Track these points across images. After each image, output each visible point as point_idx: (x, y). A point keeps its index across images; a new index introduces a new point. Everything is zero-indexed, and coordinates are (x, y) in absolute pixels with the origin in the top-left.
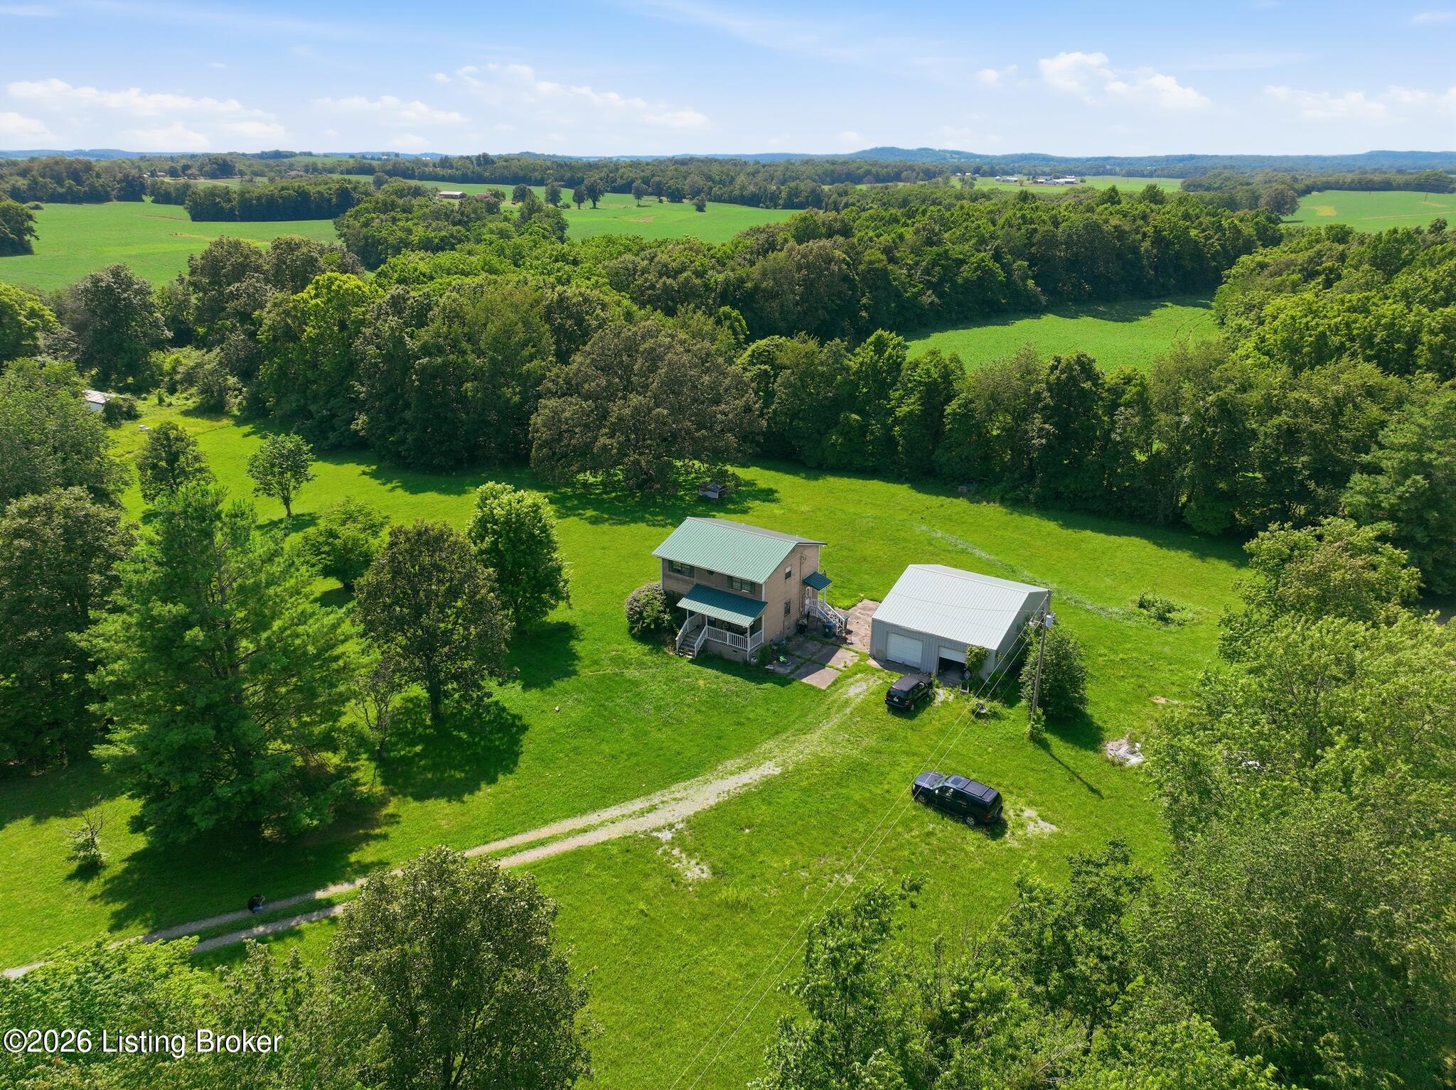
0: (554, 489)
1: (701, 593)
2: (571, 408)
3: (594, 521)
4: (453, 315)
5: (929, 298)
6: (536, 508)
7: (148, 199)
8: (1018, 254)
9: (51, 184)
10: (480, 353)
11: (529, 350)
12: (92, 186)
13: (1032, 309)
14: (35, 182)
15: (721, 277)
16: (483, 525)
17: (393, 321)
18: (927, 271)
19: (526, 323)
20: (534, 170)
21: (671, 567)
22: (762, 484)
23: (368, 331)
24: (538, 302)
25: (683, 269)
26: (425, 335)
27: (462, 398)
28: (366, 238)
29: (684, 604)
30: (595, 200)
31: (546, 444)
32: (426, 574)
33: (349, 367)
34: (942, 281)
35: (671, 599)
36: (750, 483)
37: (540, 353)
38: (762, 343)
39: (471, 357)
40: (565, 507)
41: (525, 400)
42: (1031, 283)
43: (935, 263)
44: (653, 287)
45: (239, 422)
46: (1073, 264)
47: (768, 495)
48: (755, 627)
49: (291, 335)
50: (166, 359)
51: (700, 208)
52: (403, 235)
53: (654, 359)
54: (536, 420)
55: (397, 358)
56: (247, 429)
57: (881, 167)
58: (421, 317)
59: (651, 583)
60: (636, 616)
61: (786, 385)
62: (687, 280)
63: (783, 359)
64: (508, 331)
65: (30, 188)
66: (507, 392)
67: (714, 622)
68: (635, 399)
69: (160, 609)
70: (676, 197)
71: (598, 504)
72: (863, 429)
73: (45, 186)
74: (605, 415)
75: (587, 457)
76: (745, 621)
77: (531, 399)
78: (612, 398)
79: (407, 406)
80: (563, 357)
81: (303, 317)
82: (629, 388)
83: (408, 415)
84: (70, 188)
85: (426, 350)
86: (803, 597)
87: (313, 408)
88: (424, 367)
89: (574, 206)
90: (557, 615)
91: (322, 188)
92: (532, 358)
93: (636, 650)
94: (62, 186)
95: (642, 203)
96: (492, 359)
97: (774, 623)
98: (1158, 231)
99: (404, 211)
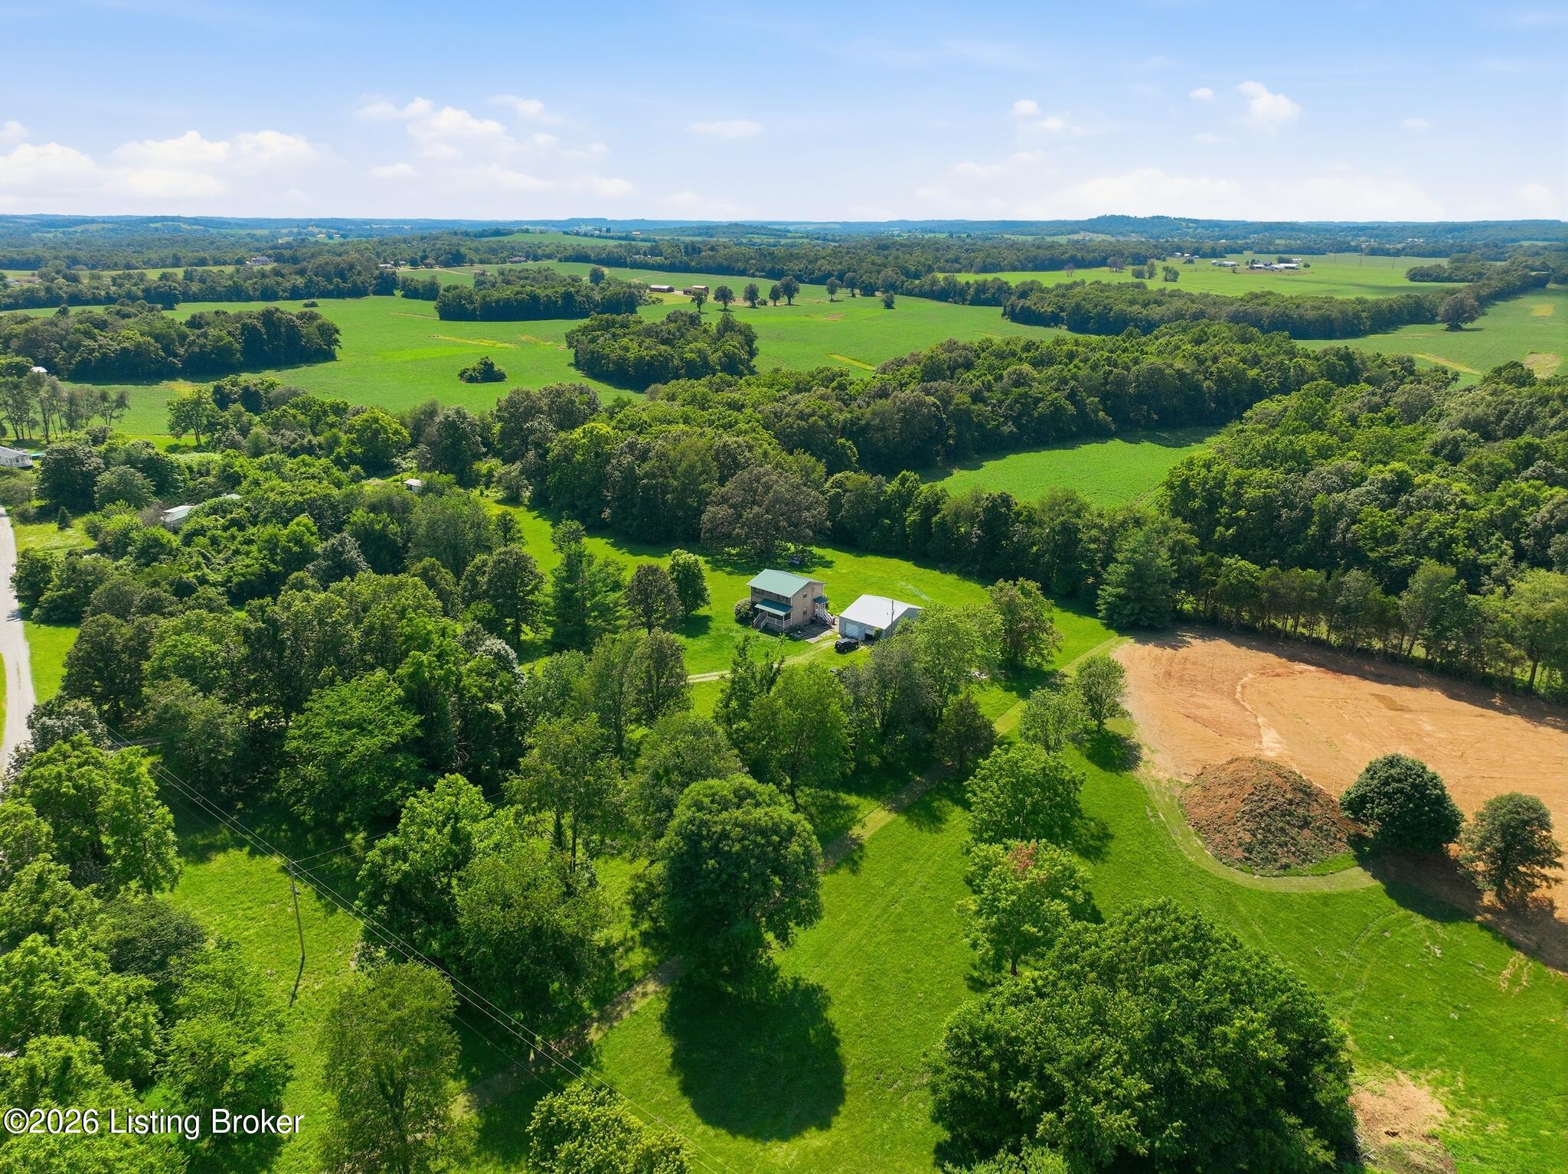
0: (712, 556)
1: (766, 602)
2: (723, 512)
3: (730, 574)
4: (662, 456)
5: (1009, 428)
6: (696, 561)
7: (398, 293)
8: (1091, 391)
9: (323, 283)
10: (674, 478)
11: (705, 476)
12: (355, 283)
13: (1101, 434)
14: (311, 281)
15: (841, 418)
16: (673, 567)
17: (630, 458)
18: (1011, 408)
19: (703, 462)
20: (738, 260)
21: (754, 590)
22: (828, 558)
23: (614, 461)
24: (711, 447)
25: (813, 414)
26: (647, 467)
27: (664, 502)
28: (592, 353)
29: (758, 606)
30: (790, 296)
31: (709, 531)
32: (650, 583)
33: (602, 479)
34: (1020, 415)
35: (754, 604)
36: (821, 558)
37: (710, 479)
38: (838, 476)
39: (671, 481)
40: (716, 565)
41: (699, 505)
42: (1101, 414)
43: (1016, 401)
44: (791, 427)
45: (530, 509)
46: (1140, 398)
47: (828, 564)
48: (787, 617)
49: (568, 459)
50: (483, 467)
51: (889, 305)
52: (622, 353)
53: (768, 488)
54: (705, 517)
55: (630, 476)
56: (535, 514)
57: (1088, 252)
58: (644, 456)
59: (746, 598)
60: (738, 612)
61: (849, 501)
62: (815, 422)
63: (849, 485)
64: (692, 467)
65: (307, 286)
66: (690, 500)
67: (771, 615)
68: (756, 509)
69: (568, 586)
70: (869, 291)
71: (734, 565)
72: (891, 528)
73: (318, 283)
74: (741, 516)
75: (730, 539)
76: (782, 614)
77: (703, 504)
78: (744, 508)
79: (634, 505)
80: (722, 481)
81: (575, 448)
82: (753, 503)
83: (634, 510)
84: (337, 285)
85: (646, 475)
86: (814, 607)
87: (578, 503)
88: (645, 485)
89: (771, 303)
90: (703, 611)
91: (549, 292)
92: (705, 481)
93: (737, 626)
94: (331, 283)
95: (835, 297)
96: (683, 483)
97: (797, 616)
98: (1220, 371)
99: (622, 326)
